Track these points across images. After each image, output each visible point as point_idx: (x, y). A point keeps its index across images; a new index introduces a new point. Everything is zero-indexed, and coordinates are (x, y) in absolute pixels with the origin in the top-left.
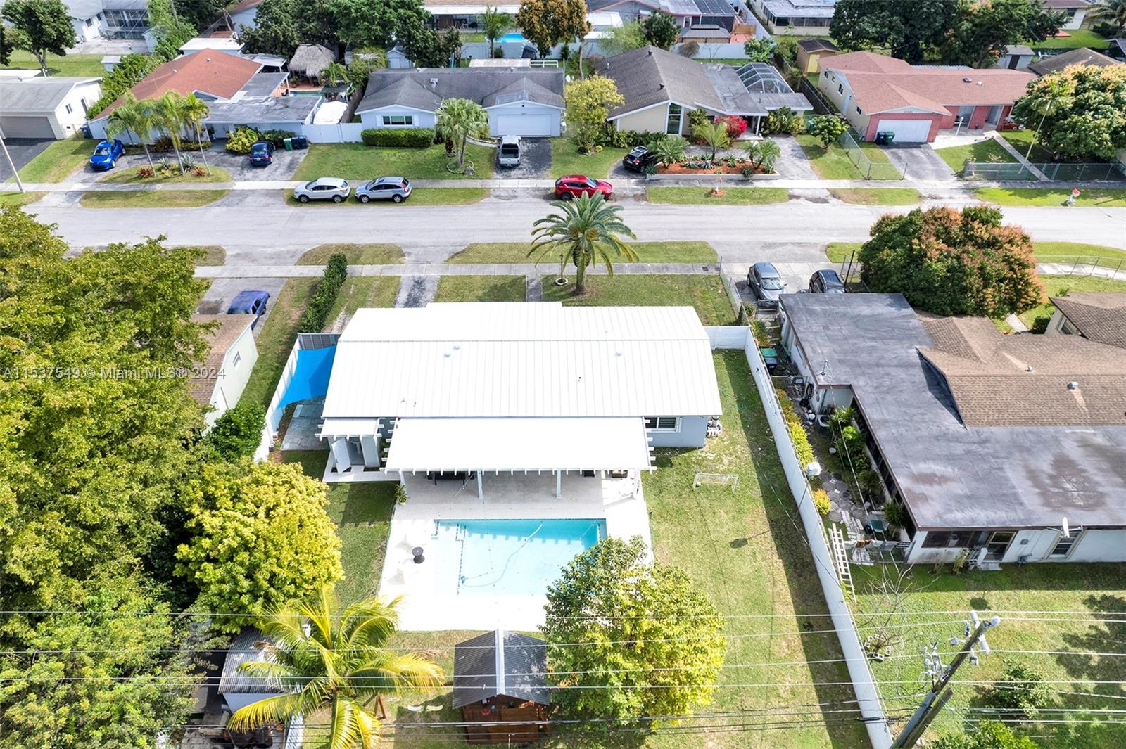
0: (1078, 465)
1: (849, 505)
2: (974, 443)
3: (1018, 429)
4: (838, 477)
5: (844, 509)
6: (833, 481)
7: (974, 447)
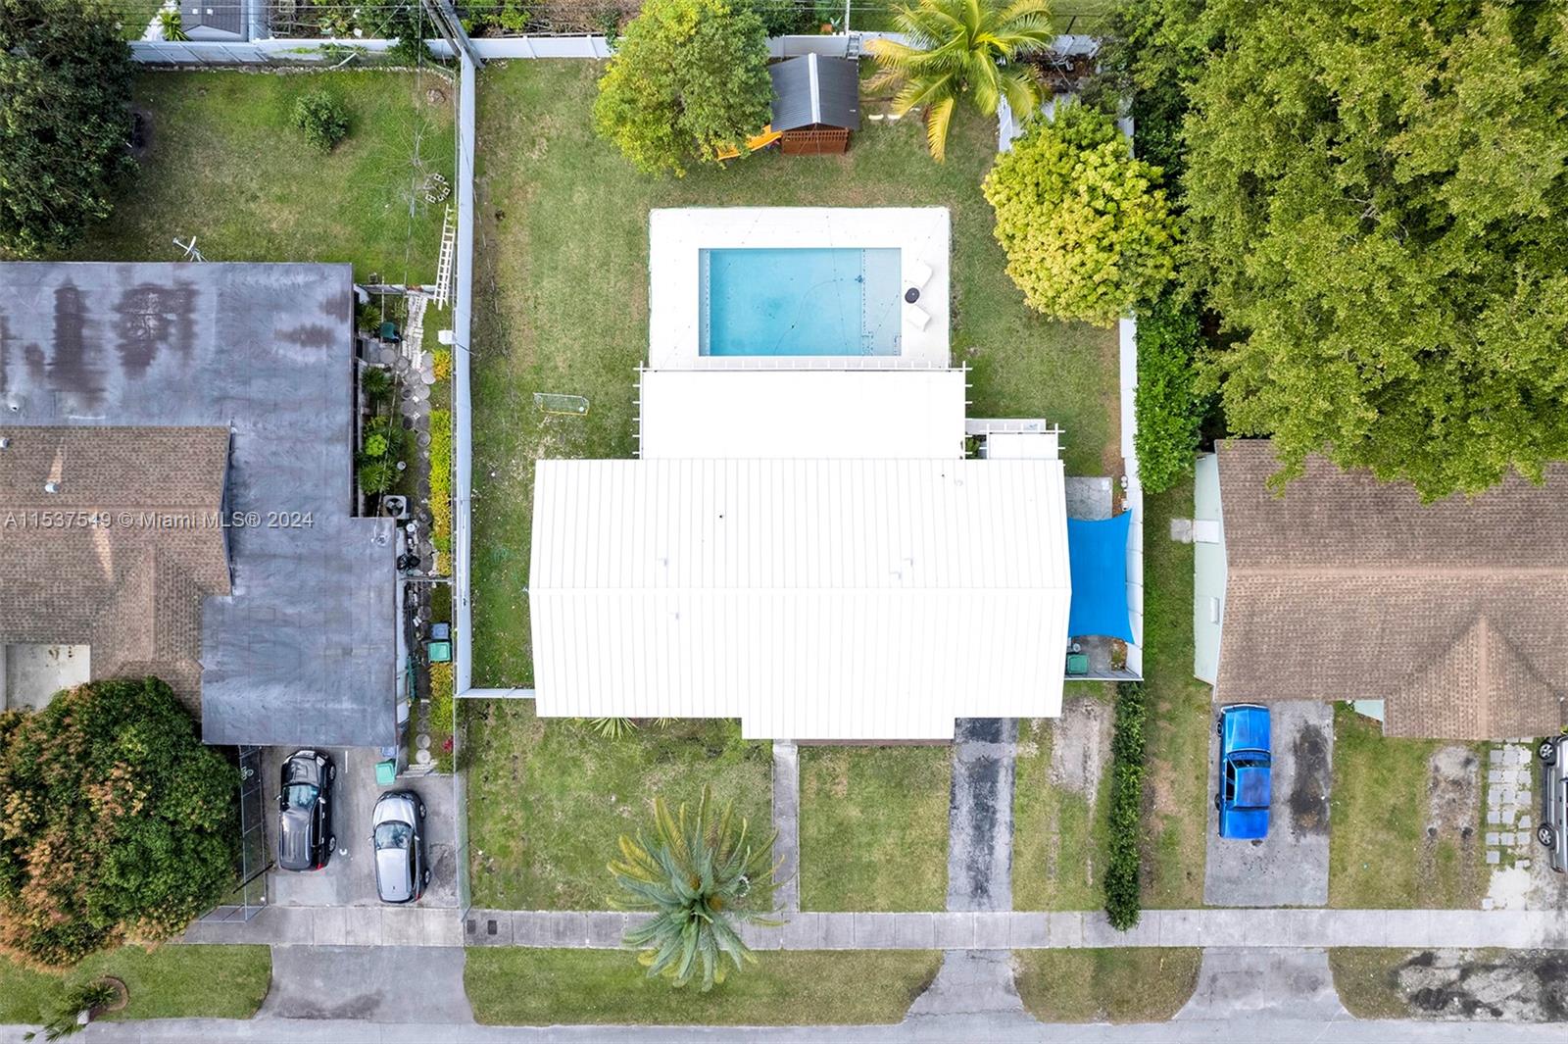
0: (121, 358)
1: (408, 378)
2: (232, 398)
3: (165, 422)
4: (408, 422)
5: (416, 372)
6: (416, 416)
7: (235, 390)
